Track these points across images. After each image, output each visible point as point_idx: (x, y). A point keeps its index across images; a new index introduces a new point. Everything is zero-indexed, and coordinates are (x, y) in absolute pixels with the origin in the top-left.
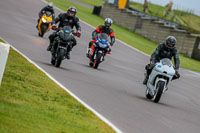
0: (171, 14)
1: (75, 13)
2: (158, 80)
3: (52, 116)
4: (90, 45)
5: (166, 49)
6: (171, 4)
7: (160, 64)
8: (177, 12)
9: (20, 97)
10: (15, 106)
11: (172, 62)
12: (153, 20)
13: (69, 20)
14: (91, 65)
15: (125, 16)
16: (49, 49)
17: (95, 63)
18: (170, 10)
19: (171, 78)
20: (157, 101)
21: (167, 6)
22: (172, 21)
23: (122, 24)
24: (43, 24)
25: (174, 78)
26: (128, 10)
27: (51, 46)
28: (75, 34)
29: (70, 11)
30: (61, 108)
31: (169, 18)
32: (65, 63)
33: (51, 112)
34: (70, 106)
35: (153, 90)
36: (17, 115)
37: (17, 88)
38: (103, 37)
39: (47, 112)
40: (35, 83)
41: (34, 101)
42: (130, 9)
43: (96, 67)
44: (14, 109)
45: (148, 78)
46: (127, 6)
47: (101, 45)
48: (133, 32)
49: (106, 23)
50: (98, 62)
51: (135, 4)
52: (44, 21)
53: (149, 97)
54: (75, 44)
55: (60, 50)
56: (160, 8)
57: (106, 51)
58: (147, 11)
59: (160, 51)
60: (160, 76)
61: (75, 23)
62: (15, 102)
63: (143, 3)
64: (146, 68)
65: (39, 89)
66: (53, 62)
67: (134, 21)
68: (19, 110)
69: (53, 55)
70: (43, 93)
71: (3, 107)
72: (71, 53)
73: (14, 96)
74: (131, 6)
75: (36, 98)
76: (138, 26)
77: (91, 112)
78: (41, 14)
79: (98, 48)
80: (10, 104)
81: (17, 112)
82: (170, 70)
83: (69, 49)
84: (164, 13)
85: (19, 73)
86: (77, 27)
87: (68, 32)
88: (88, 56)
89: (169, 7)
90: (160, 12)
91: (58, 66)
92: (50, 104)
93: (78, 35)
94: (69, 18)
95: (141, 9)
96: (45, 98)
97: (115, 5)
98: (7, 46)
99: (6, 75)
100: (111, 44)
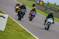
0: (56, 6)
1: (25, 5)
2: (48, 24)
3: (20, 36)
4: (30, 14)
7: (49, 19)
8: (57, 6)
10: (9, 33)
12: (50, 8)
13: (23, 7)
14: (30, 20)
15: (42, 7)
17: (31, 19)
18: (55, 5)
22: (56, 8)
23: (41, 9)
27: (18, 14)
29: (23, 5)
31: (55, 7)
32: (22, 19)
33: (20, 35)
34: (26, 33)
35: (47, 26)
37: (10, 28)
40: (15, 27)
41: (15, 32)
43: (31, 21)
44: (9, 34)
46: (43, 4)
47: (33, 14)
48: (44, 12)
49: (34, 8)
52: (17, 8)
53: (46, 28)
54: (25, 14)
55: (21, 15)
56: (52, 4)
57: (34, 16)
60: (49, 23)
61: (25, 8)
64: (45, 20)
65: (16, 28)
66: (19, 19)
67: (45, 8)
69: (19, 17)
70: (18, 29)
71: (6, 33)
72: (24, 16)
73: (9, 30)
74: (44, 4)
76: (46, 10)
77: (32, 35)
78: (16, 6)
79: (32, 15)
80: (8, 33)
81: (10, 35)
85: (11, 24)
86: (26, 9)
88: (29, 17)
89: (55, 4)
90: (52, 6)
91: (20, 20)
92: (20, 32)
93: (26, 11)
95: (47, 5)
96: (18, 31)
97: (39, 4)
98: (7, 16)
99: (7, 24)
100: (36, 14)
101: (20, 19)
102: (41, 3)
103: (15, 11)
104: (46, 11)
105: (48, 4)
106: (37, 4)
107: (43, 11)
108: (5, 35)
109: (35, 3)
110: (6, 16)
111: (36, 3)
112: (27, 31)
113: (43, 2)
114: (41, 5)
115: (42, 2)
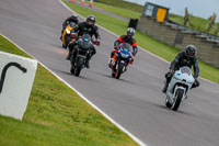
0: (215, 27)
1: (94, 21)
2: (177, 88)
4: (112, 55)
5: (186, 58)
6: (215, 16)
7: (179, 72)
9: (48, 118)
10: (43, 127)
11: (191, 70)
12: (194, 34)
13: (88, 28)
14: (113, 75)
15: (164, 29)
16: (68, 59)
17: (117, 73)
18: (213, 23)
19: (190, 86)
20: (175, 109)
21: (210, 19)
22: (215, 36)
23: (162, 38)
24: (67, 35)
25: (194, 86)
26: (167, 24)
28: (94, 43)
29: (89, 19)
30: (93, 130)
31: (212, 32)
32: (84, 71)
33: (82, 135)
34: (103, 127)
35: (173, 98)
36: (45, 138)
37: (45, 108)
38: (125, 47)
39: (78, 134)
41: (64, 123)
42: (170, 22)
43: (118, 78)
44: (42, 131)
45: (167, 86)
46: (166, 19)
47: (123, 55)
48: (173, 47)
49: (128, 33)
50: (120, 72)
51: (175, 16)
52: (68, 32)
53: (169, 105)
54: (94, 52)
56: (203, 20)
57: (128, 61)
58: (188, 24)
59: (180, 60)
61: (94, 32)
62: (43, 123)
63: (184, 15)
64: (166, 76)
66: (72, 71)
67: (174, 35)
68: (48, 132)
69: (73, 63)
70: (74, 114)
71: (30, 128)
73: (42, 117)
74: (171, 19)
75: (66, 119)
76: (178, 41)
78: (65, 25)
79: (120, 58)
80: (38, 126)
81: (45, 134)
82: (190, 78)
83: (88, 58)
84: (207, 26)
85: (47, 92)
86: (97, 36)
87: (87, 40)
88: (110, 66)
90: (202, 26)
91: (77, 75)
92: (81, 125)
93: (98, 43)
94: (88, 26)
95: (182, 22)
96: (75, 119)
97: (153, 18)
98: (34, 62)
99: (34, 94)
100: (134, 54)
101: (76, 72)
102: (161, 16)
103: (61, 43)
104: (178, 46)
105: (187, 18)
106: (145, 20)
107: (166, 45)
108: (28, 136)
109: (136, 15)
110: (32, 64)
111: (143, 16)
112: (107, 120)
113: (168, 10)
114: (161, 23)
115: (165, 11)
